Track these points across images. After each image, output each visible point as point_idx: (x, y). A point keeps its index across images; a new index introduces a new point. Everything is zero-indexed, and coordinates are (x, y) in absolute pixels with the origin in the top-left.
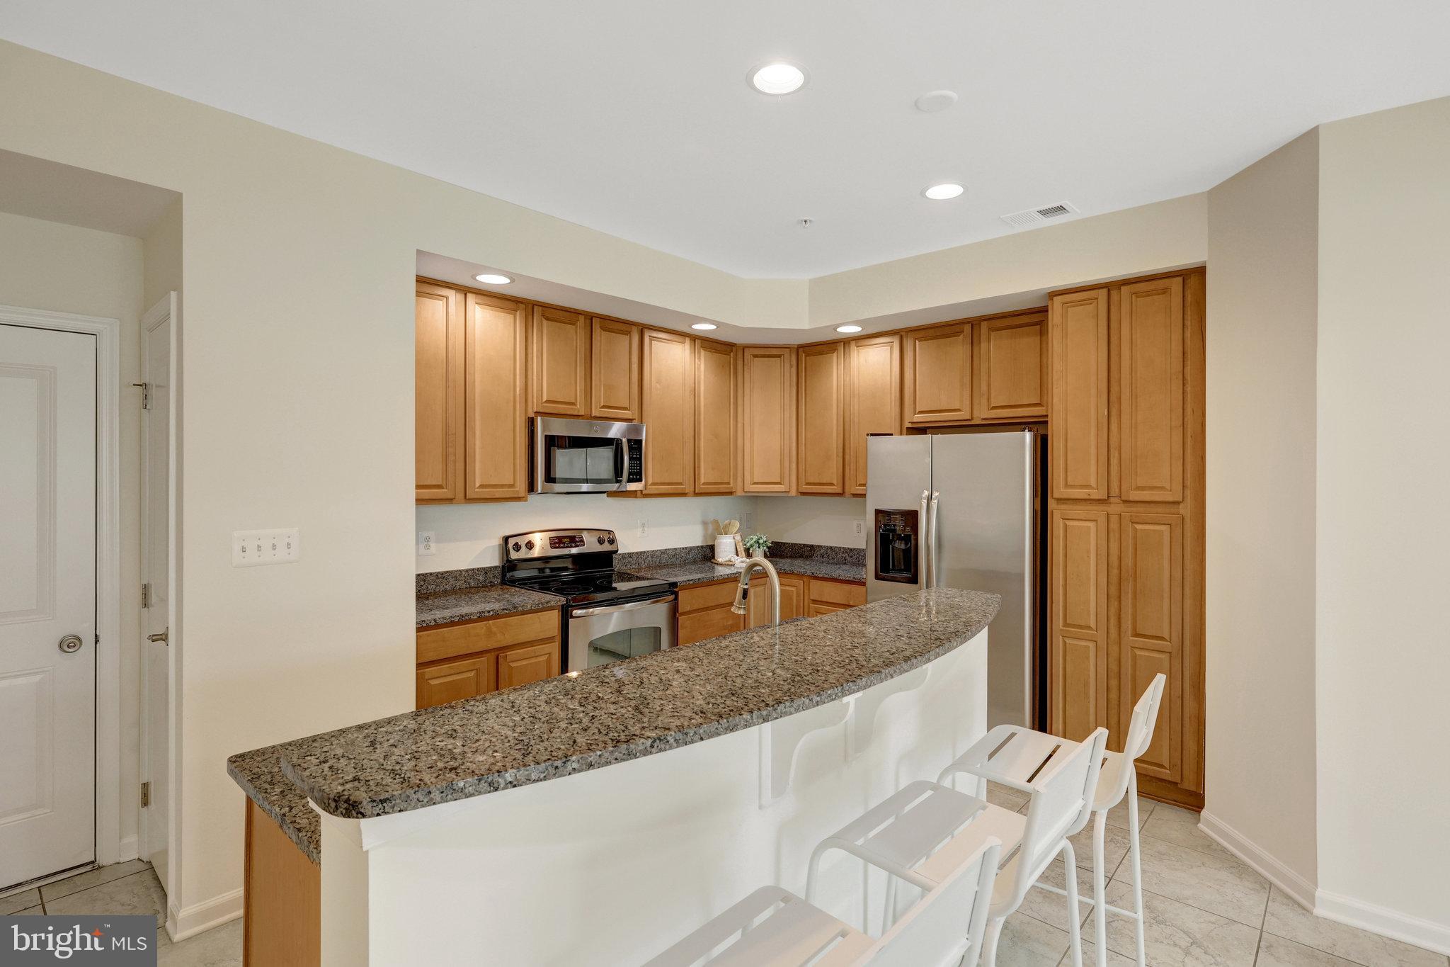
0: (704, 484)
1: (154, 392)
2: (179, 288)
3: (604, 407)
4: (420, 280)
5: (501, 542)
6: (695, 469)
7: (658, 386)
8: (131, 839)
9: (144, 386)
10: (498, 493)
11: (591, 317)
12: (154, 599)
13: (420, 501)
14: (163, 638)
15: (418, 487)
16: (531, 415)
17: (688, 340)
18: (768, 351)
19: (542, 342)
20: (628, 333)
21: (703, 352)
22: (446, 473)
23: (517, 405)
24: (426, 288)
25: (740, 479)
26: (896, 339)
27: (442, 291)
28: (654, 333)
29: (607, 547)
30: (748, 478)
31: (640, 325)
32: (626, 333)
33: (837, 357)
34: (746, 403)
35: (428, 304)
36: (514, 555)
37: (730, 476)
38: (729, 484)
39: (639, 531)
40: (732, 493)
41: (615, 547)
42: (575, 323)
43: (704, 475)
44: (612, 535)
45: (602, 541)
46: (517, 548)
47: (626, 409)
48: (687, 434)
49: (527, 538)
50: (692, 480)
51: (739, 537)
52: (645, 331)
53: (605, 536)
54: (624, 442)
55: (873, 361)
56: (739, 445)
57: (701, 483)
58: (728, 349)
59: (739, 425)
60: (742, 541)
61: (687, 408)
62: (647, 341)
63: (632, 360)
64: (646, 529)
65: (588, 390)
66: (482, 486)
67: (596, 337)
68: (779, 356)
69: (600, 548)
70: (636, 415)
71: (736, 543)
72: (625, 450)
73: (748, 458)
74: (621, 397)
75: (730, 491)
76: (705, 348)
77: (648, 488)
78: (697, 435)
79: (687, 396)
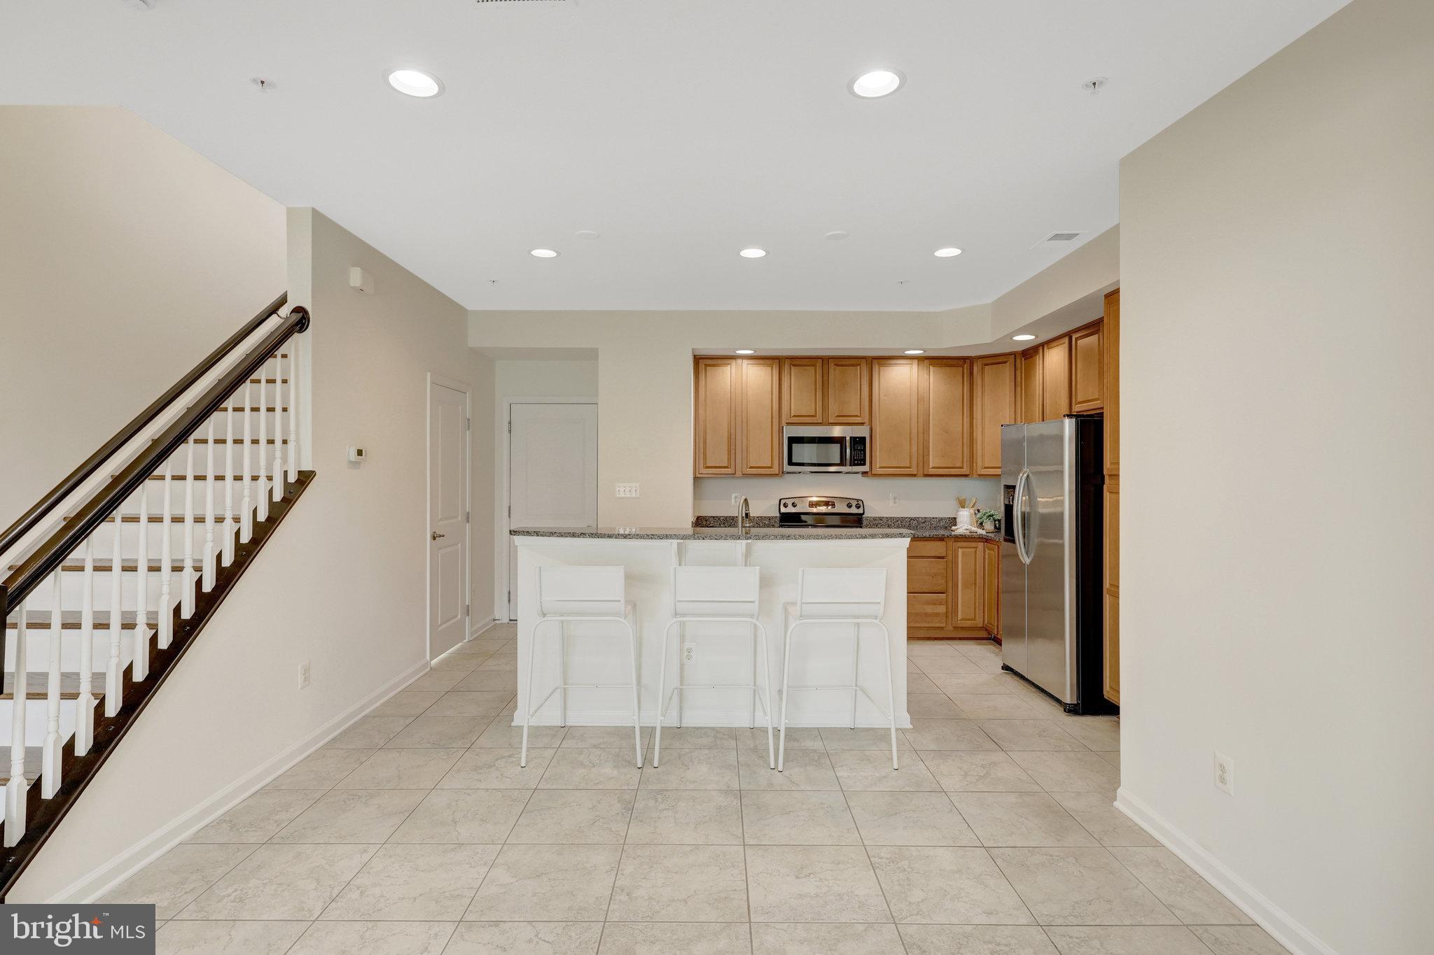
0: (933, 468)
3: (838, 416)
4: (696, 358)
5: (777, 502)
6: (925, 454)
7: (886, 398)
10: (763, 471)
11: (825, 359)
16: (782, 424)
17: (916, 361)
19: (792, 380)
20: (861, 365)
21: (932, 367)
22: (729, 459)
23: (774, 420)
24: (719, 362)
25: (975, 464)
26: (1066, 340)
27: (729, 361)
28: (883, 361)
29: (854, 510)
30: (980, 463)
31: (869, 357)
32: (857, 365)
33: (1038, 359)
34: (979, 407)
35: (720, 369)
36: (783, 510)
37: (963, 462)
38: (962, 468)
39: (891, 502)
40: (966, 476)
41: (860, 511)
42: (814, 365)
43: (933, 461)
44: (860, 503)
45: (849, 506)
46: (786, 506)
47: (857, 416)
48: (914, 431)
49: (792, 501)
50: (921, 465)
51: (972, 511)
52: (875, 361)
53: (854, 503)
54: (848, 438)
55: (1055, 359)
56: (974, 437)
57: (931, 467)
58: (961, 362)
59: (975, 421)
60: (975, 514)
61: (914, 411)
62: (876, 368)
63: (862, 383)
64: (897, 501)
65: (825, 407)
66: (751, 467)
67: (831, 371)
68: (1005, 362)
69: (847, 510)
70: (866, 420)
71: (971, 514)
72: (848, 444)
73: (979, 448)
74: (853, 408)
75: (964, 473)
76: (934, 365)
77: (877, 470)
78: (926, 431)
79: (914, 402)
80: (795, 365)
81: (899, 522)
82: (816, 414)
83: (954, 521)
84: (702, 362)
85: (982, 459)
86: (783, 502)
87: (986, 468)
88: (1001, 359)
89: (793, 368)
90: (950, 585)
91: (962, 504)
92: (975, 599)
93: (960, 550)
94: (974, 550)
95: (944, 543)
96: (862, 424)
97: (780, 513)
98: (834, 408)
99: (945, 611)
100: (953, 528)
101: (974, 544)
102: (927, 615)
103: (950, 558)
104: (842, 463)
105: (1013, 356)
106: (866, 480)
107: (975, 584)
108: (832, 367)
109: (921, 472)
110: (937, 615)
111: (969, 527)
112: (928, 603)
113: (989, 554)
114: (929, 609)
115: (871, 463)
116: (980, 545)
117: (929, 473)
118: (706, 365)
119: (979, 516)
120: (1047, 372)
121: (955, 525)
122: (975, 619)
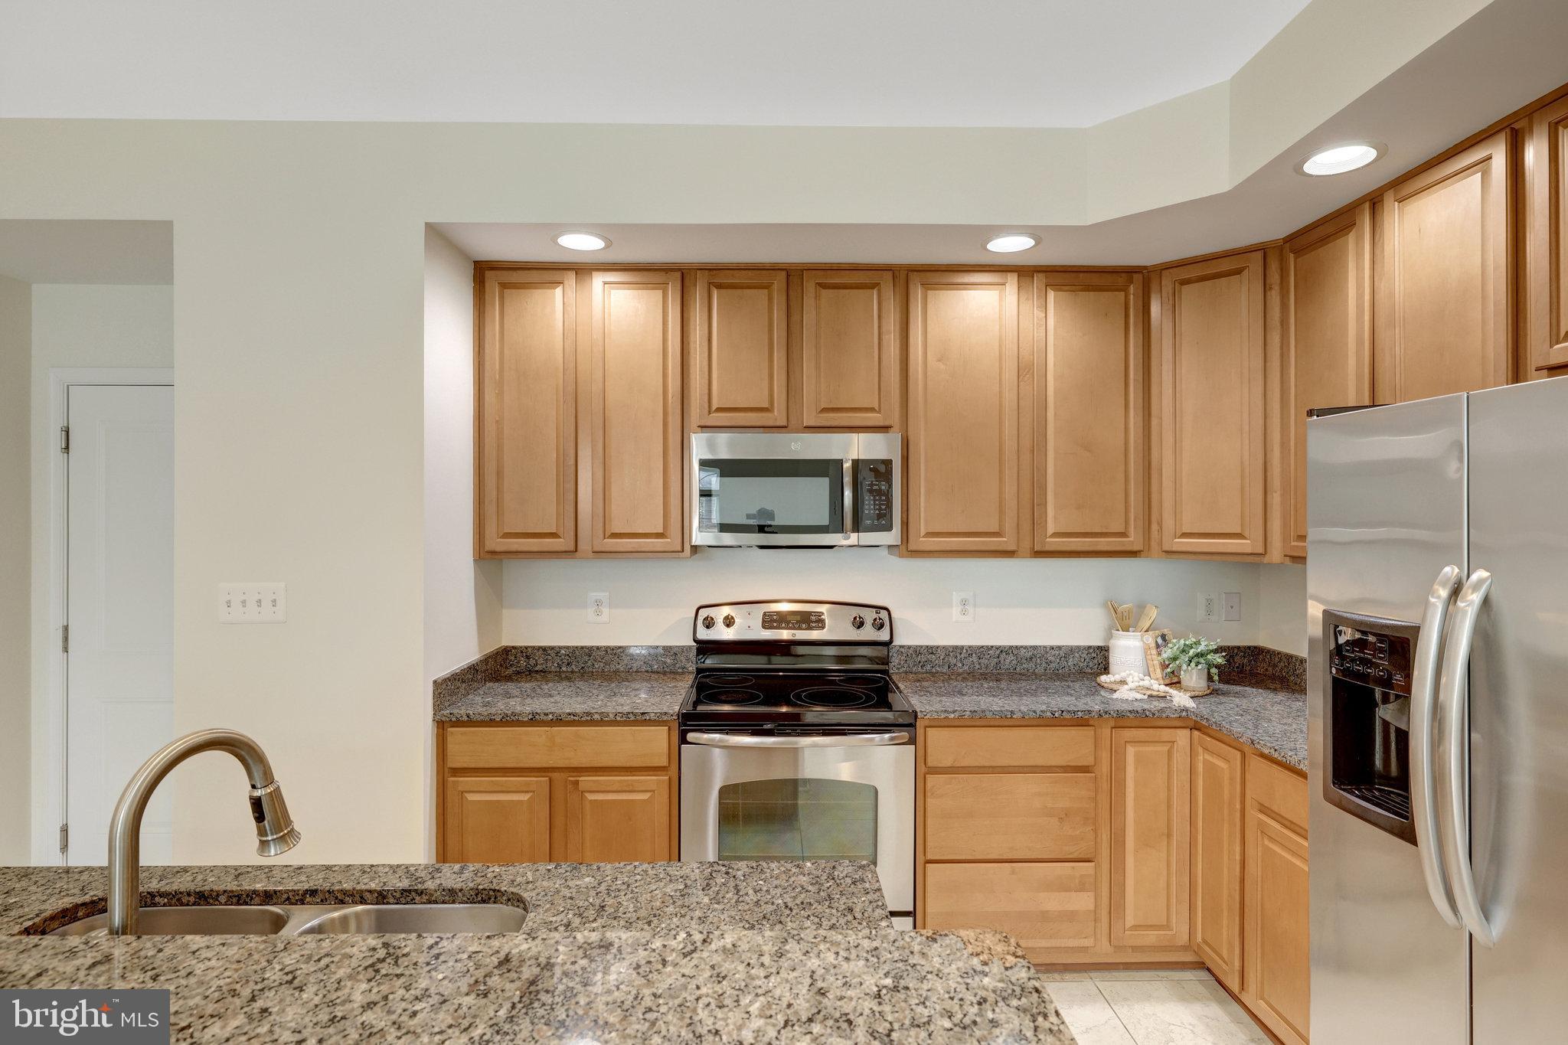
0: (1056, 535)
3: (825, 410)
7: (942, 367)
10: (641, 543)
17: (1013, 278)
19: (712, 324)
21: (1051, 295)
22: (560, 517)
23: (670, 419)
24: (534, 276)
25: (1155, 527)
26: (1496, 148)
27: (556, 276)
28: (934, 277)
29: (868, 633)
30: (1169, 523)
31: (901, 267)
32: (872, 286)
33: (1354, 241)
35: (538, 296)
36: (704, 634)
37: (1127, 522)
38: (1123, 535)
39: (956, 611)
40: (1133, 554)
41: (884, 636)
42: (768, 287)
43: (1053, 521)
44: (884, 614)
45: (859, 624)
46: (709, 623)
47: (872, 410)
48: (1010, 445)
49: (726, 611)
50: (1026, 526)
51: (1150, 639)
52: (913, 276)
53: (869, 616)
54: (847, 465)
56: (1154, 463)
57: (1050, 531)
58: (1121, 280)
59: (1154, 422)
60: (1158, 646)
61: (1010, 397)
62: (917, 293)
63: (884, 329)
64: (970, 609)
65: (793, 388)
66: (615, 535)
67: (809, 302)
68: (1238, 272)
69: (853, 635)
70: (895, 419)
71: (1146, 650)
72: (847, 478)
73: (1167, 483)
74: (860, 390)
75: (1129, 548)
76: (1057, 287)
77: (920, 542)
78: (1038, 446)
79: (1010, 376)
80: (719, 286)
81: (974, 658)
82: (772, 402)
83: (1099, 659)
84: (493, 279)
85: (1176, 513)
86: (701, 615)
87: (1184, 535)
88: (1226, 265)
89: (715, 293)
90: (1105, 837)
91: (1124, 621)
92: (1169, 874)
93: (1131, 751)
94: (1166, 748)
95: (1088, 732)
96: (884, 429)
97: (695, 641)
98: (814, 390)
99: (1092, 907)
100: (1103, 678)
101: (1166, 734)
102: (1045, 916)
103: (1104, 768)
104: (836, 525)
105: (1259, 255)
106: (895, 561)
107: (1169, 836)
108: (810, 287)
109: (1026, 544)
110: (1071, 916)
111: (1147, 682)
112: (1049, 886)
113: (1210, 768)
114: (1053, 902)
115: (905, 524)
116: (1182, 737)
117: (1047, 548)
118: (504, 286)
119: (1167, 653)
121: (1106, 670)
122: (1167, 927)
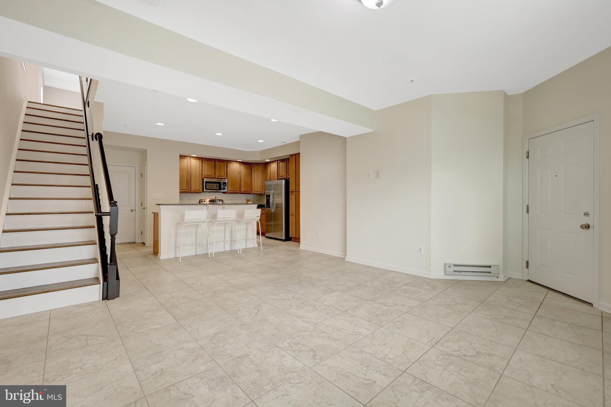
1: (143, 175)
2: (146, 161)
3: (218, 176)
4: (180, 156)
5: (199, 201)
6: (240, 188)
7: (231, 172)
8: (140, 240)
9: (141, 174)
10: (197, 191)
11: (215, 160)
12: (143, 205)
13: (180, 192)
14: (145, 208)
15: (180, 190)
16: (203, 178)
17: (238, 163)
18: (257, 164)
19: (205, 165)
20: (224, 162)
22: (187, 187)
23: (201, 176)
24: (184, 157)
25: (252, 191)
26: (277, 162)
28: (230, 162)
31: (226, 160)
33: (269, 165)
34: (253, 175)
35: (186, 159)
37: (249, 190)
39: (230, 201)
42: (212, 161)
43: (243, 189)
47: (224, 177)
48: (238, 181)
49: (204, 200)
50: (239, 190)
53: (221, 201)
54: (222, 182)
55: (274, 166)
56: (252, 184)
57: (242, 191)
58: (249, 164)
59: (252, 179)
61: (238, 176)
62: (228, 163)
63: (225, 168)
65: (215, 173)
66: (193, 190)
67: (216, 163)
68: (260, 165)
69: (219, 203)
70: (226, 178)
72: (222, 184)
73: (253, 186)
74: (222, 174)
76: (243, 164)
77: (229, 192)
78: (241, 181)
79: (238, 174)
82: (212, 175)
84: (182, 157)
85: (254, 189)
86: (201, 201)
87: (255, 191)
89: (206, 161)
98: (217, 174)
104: (220, 189)
105: (263, 164)
108: (217, 161)
109: (239, 192)
115: (227, 189)
120: (271, 169)
